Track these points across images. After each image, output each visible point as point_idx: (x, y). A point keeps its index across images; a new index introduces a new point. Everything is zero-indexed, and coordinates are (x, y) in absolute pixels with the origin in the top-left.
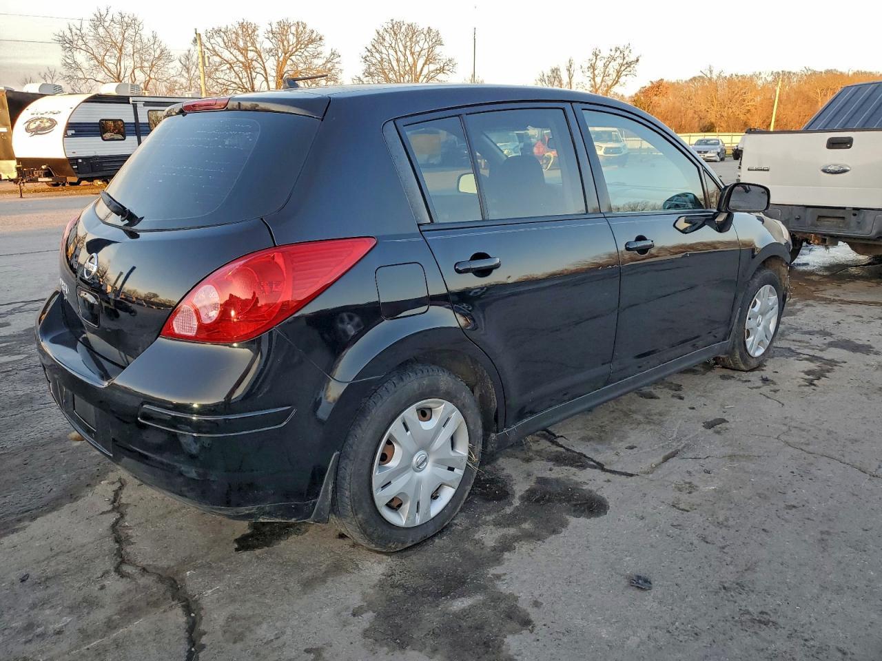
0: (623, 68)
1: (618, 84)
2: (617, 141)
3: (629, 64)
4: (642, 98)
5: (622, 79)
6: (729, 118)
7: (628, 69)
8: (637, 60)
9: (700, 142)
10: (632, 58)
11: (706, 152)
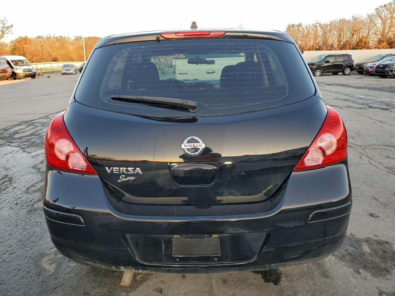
0: (5, 29)
1: (4, 37)
2: (28, 65)
3: (8, 28)
4: (18, 45)
5: (5, 35)
6: (63, 55)
7: (8, 30)
8: (12, 26)
9: (64, 66)
10: (8, 24)
11: (69, 70)
